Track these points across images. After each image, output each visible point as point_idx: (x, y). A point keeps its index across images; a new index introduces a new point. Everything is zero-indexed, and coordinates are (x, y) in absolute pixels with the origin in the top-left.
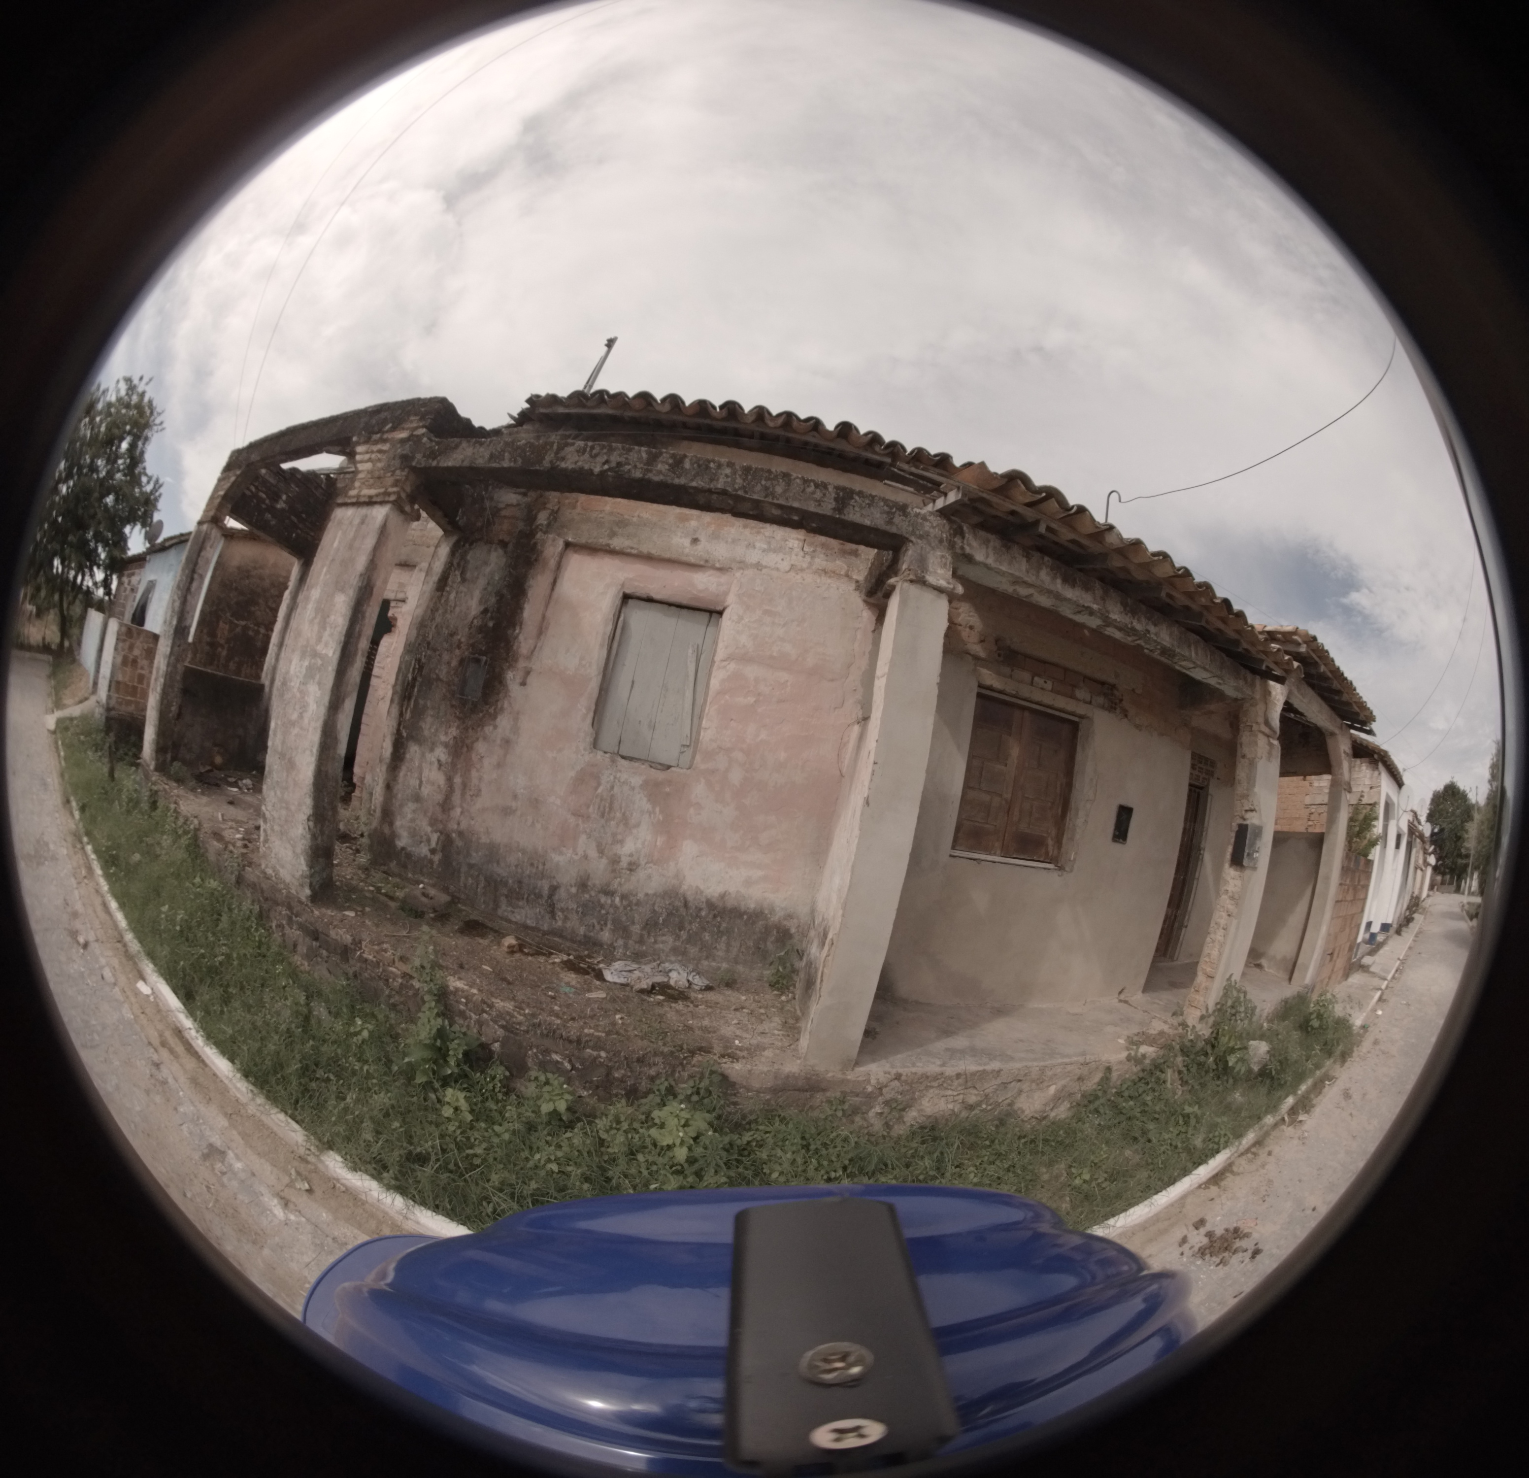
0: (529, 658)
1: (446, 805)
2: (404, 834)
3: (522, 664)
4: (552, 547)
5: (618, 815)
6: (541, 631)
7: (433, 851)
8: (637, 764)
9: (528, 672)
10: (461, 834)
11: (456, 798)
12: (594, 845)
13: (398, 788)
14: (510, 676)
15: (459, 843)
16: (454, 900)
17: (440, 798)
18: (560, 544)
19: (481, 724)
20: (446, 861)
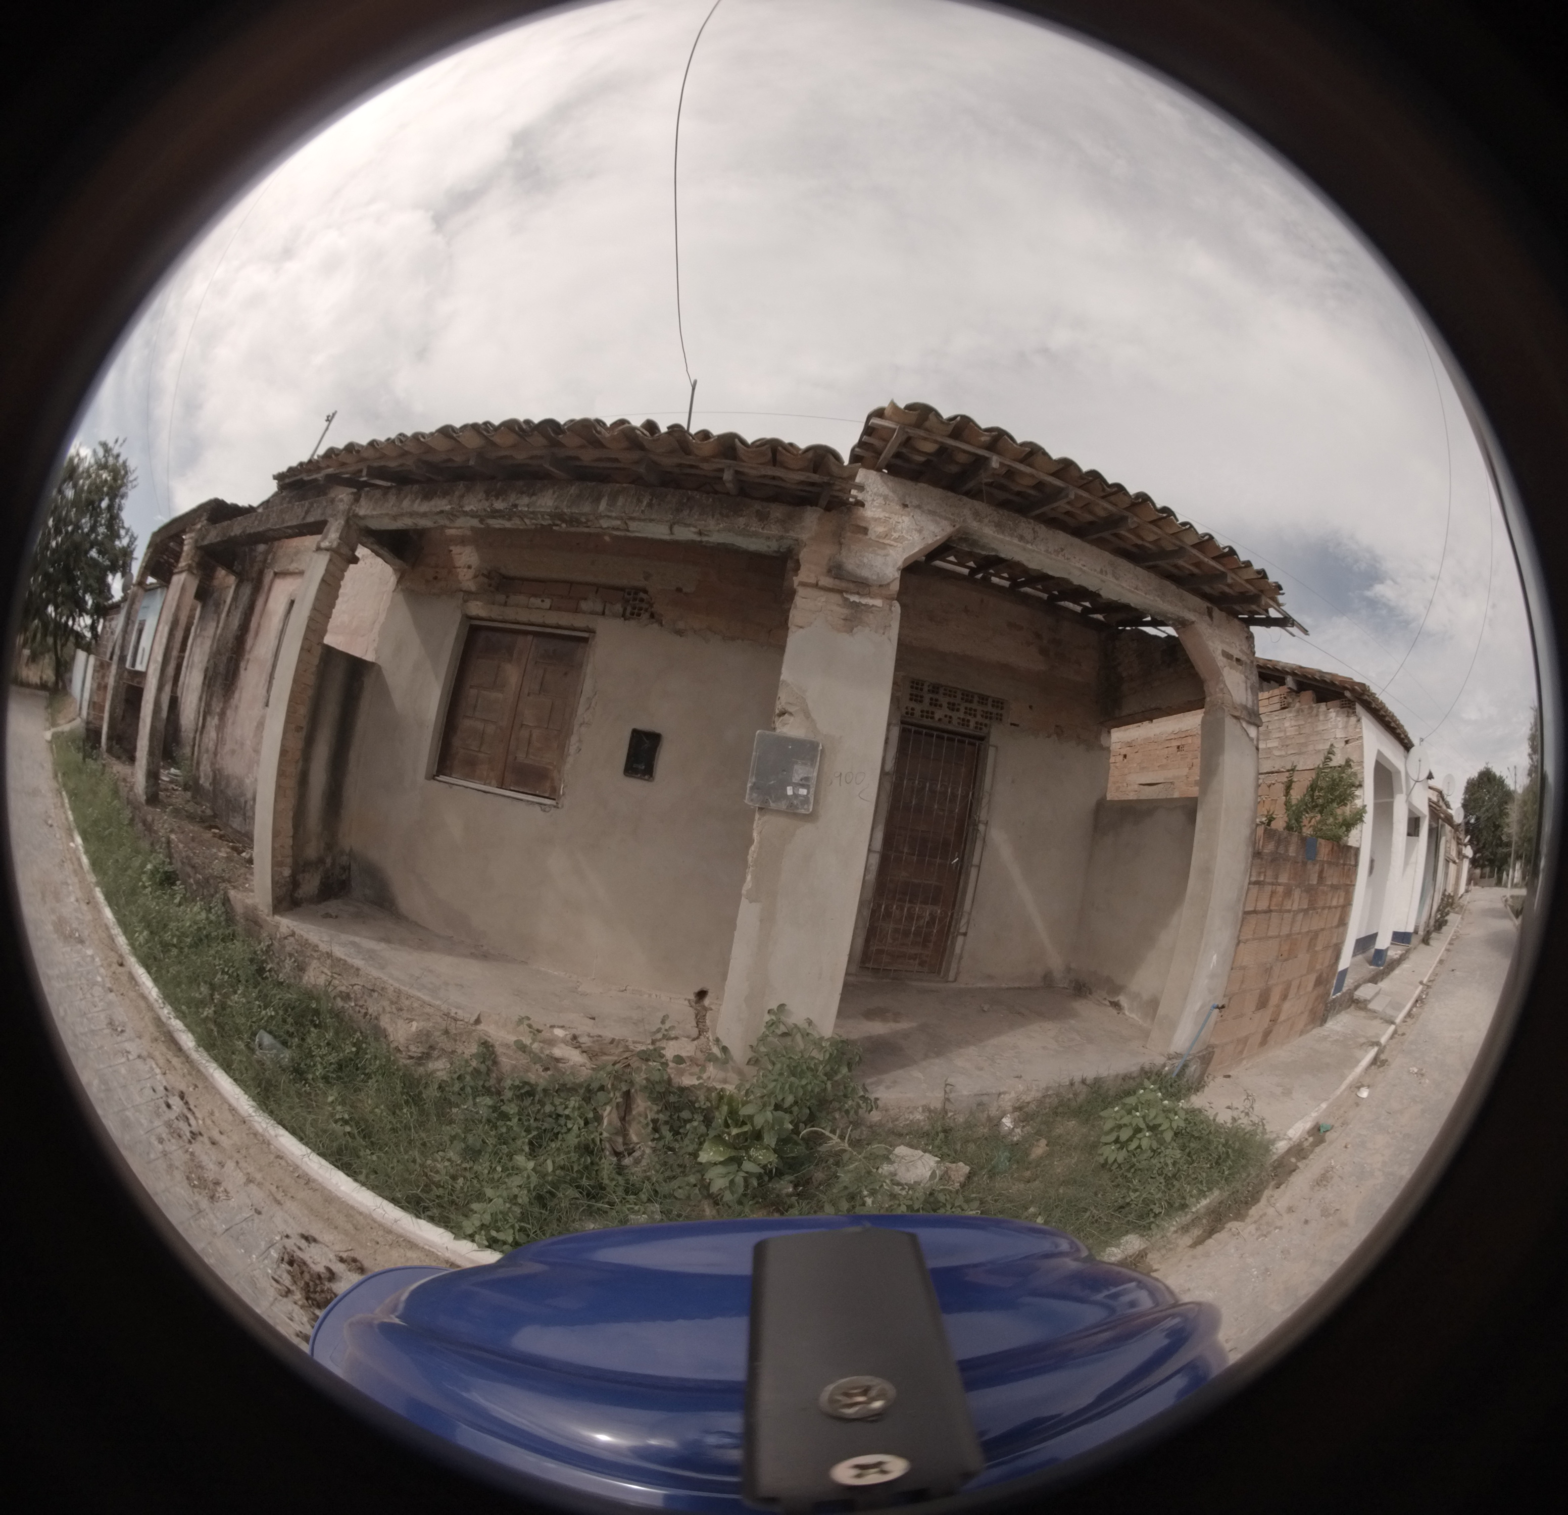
0: (250, 652)
1: (215, 754)
2: (202, 775)
3: (247, 656)
4: (268, 576)
6: (257, 633)
7: (210, 784)
9: (248, 661)
10: (219, 770)
11: (219, 749)
13: (202, 745)
14: (242, 665)
15: (218, 777)
16: (215, 816)
17: (213, 748)
18: (272, 574)
19: (229, 699)
20: (214, 791)
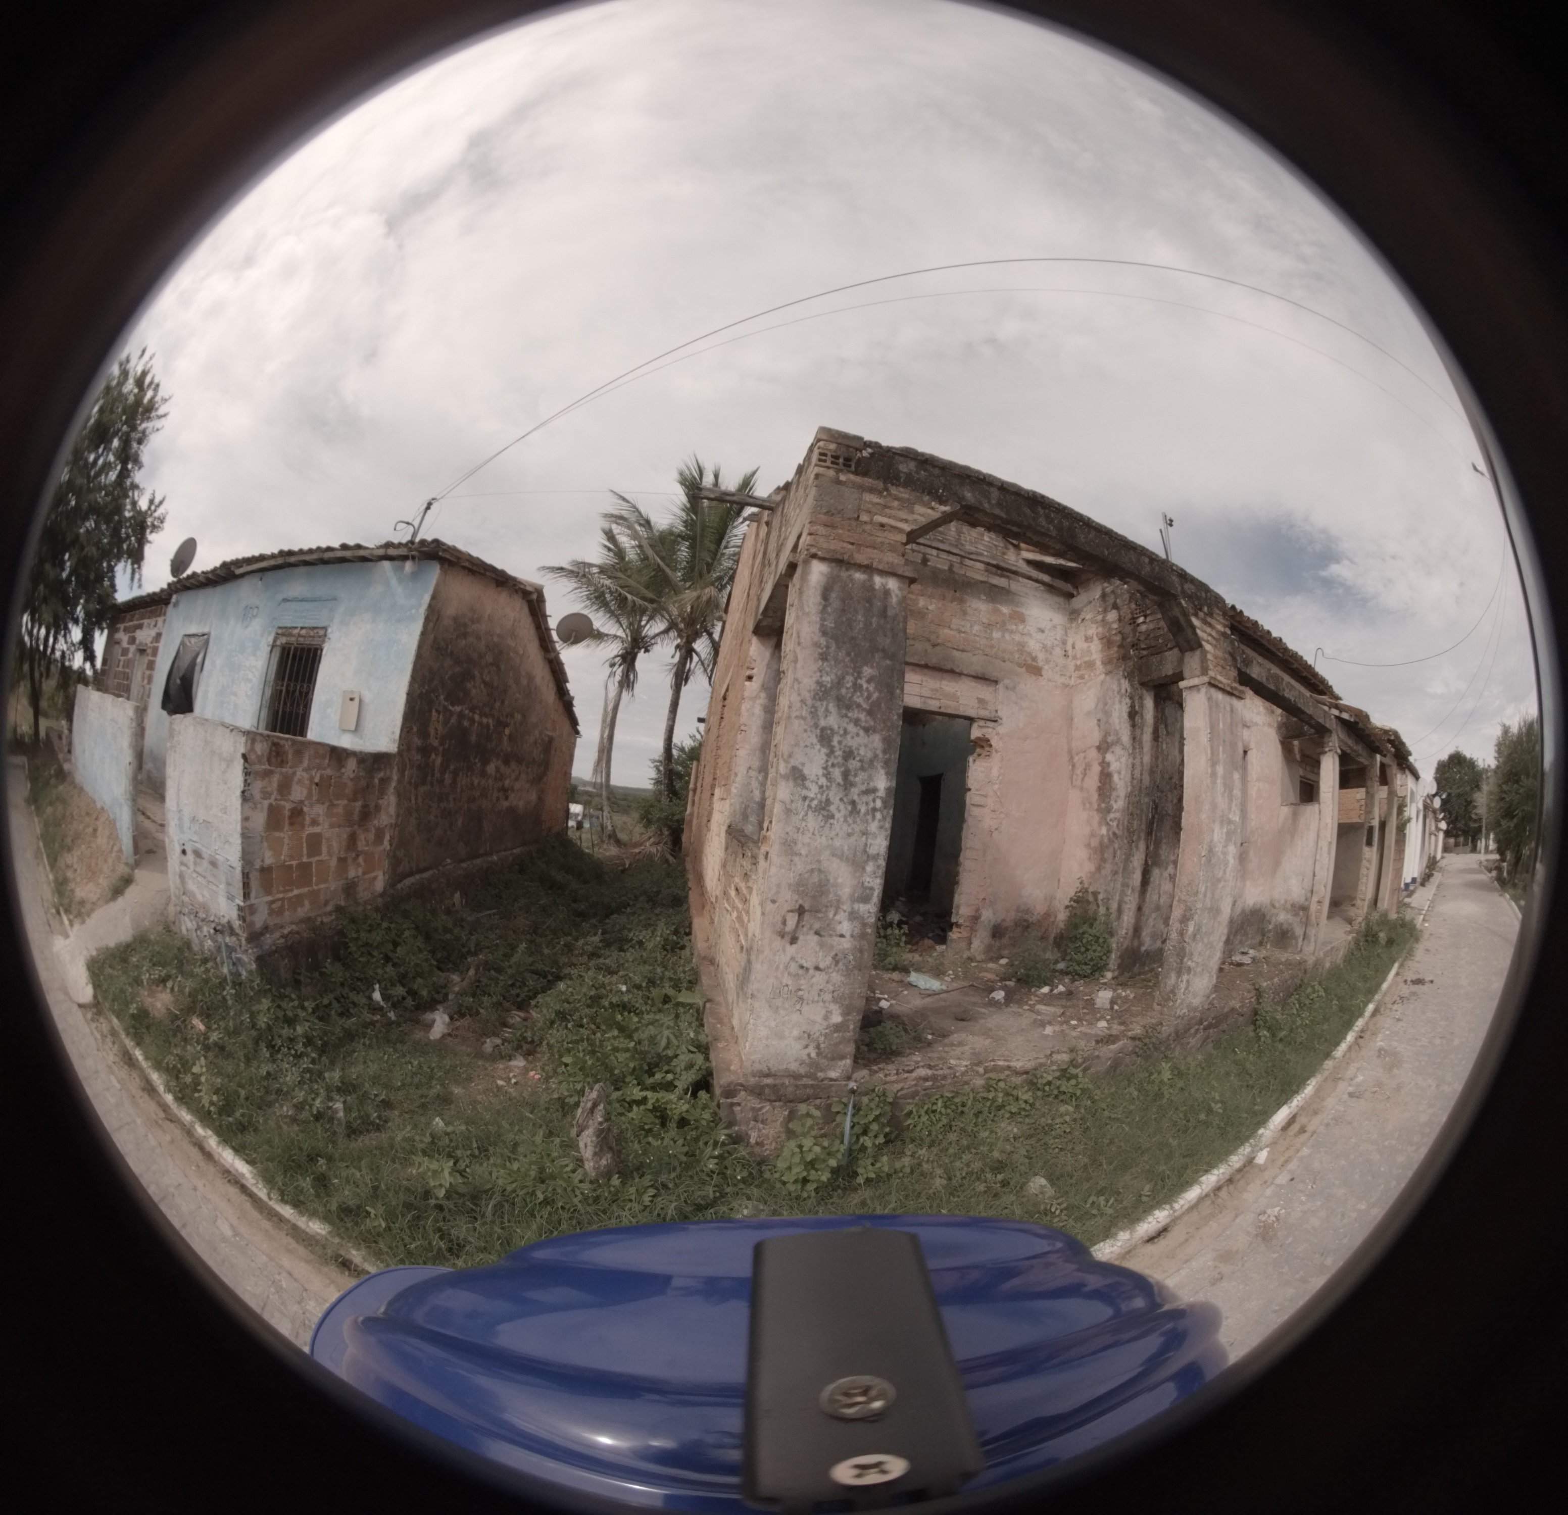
2: (1147, 939)
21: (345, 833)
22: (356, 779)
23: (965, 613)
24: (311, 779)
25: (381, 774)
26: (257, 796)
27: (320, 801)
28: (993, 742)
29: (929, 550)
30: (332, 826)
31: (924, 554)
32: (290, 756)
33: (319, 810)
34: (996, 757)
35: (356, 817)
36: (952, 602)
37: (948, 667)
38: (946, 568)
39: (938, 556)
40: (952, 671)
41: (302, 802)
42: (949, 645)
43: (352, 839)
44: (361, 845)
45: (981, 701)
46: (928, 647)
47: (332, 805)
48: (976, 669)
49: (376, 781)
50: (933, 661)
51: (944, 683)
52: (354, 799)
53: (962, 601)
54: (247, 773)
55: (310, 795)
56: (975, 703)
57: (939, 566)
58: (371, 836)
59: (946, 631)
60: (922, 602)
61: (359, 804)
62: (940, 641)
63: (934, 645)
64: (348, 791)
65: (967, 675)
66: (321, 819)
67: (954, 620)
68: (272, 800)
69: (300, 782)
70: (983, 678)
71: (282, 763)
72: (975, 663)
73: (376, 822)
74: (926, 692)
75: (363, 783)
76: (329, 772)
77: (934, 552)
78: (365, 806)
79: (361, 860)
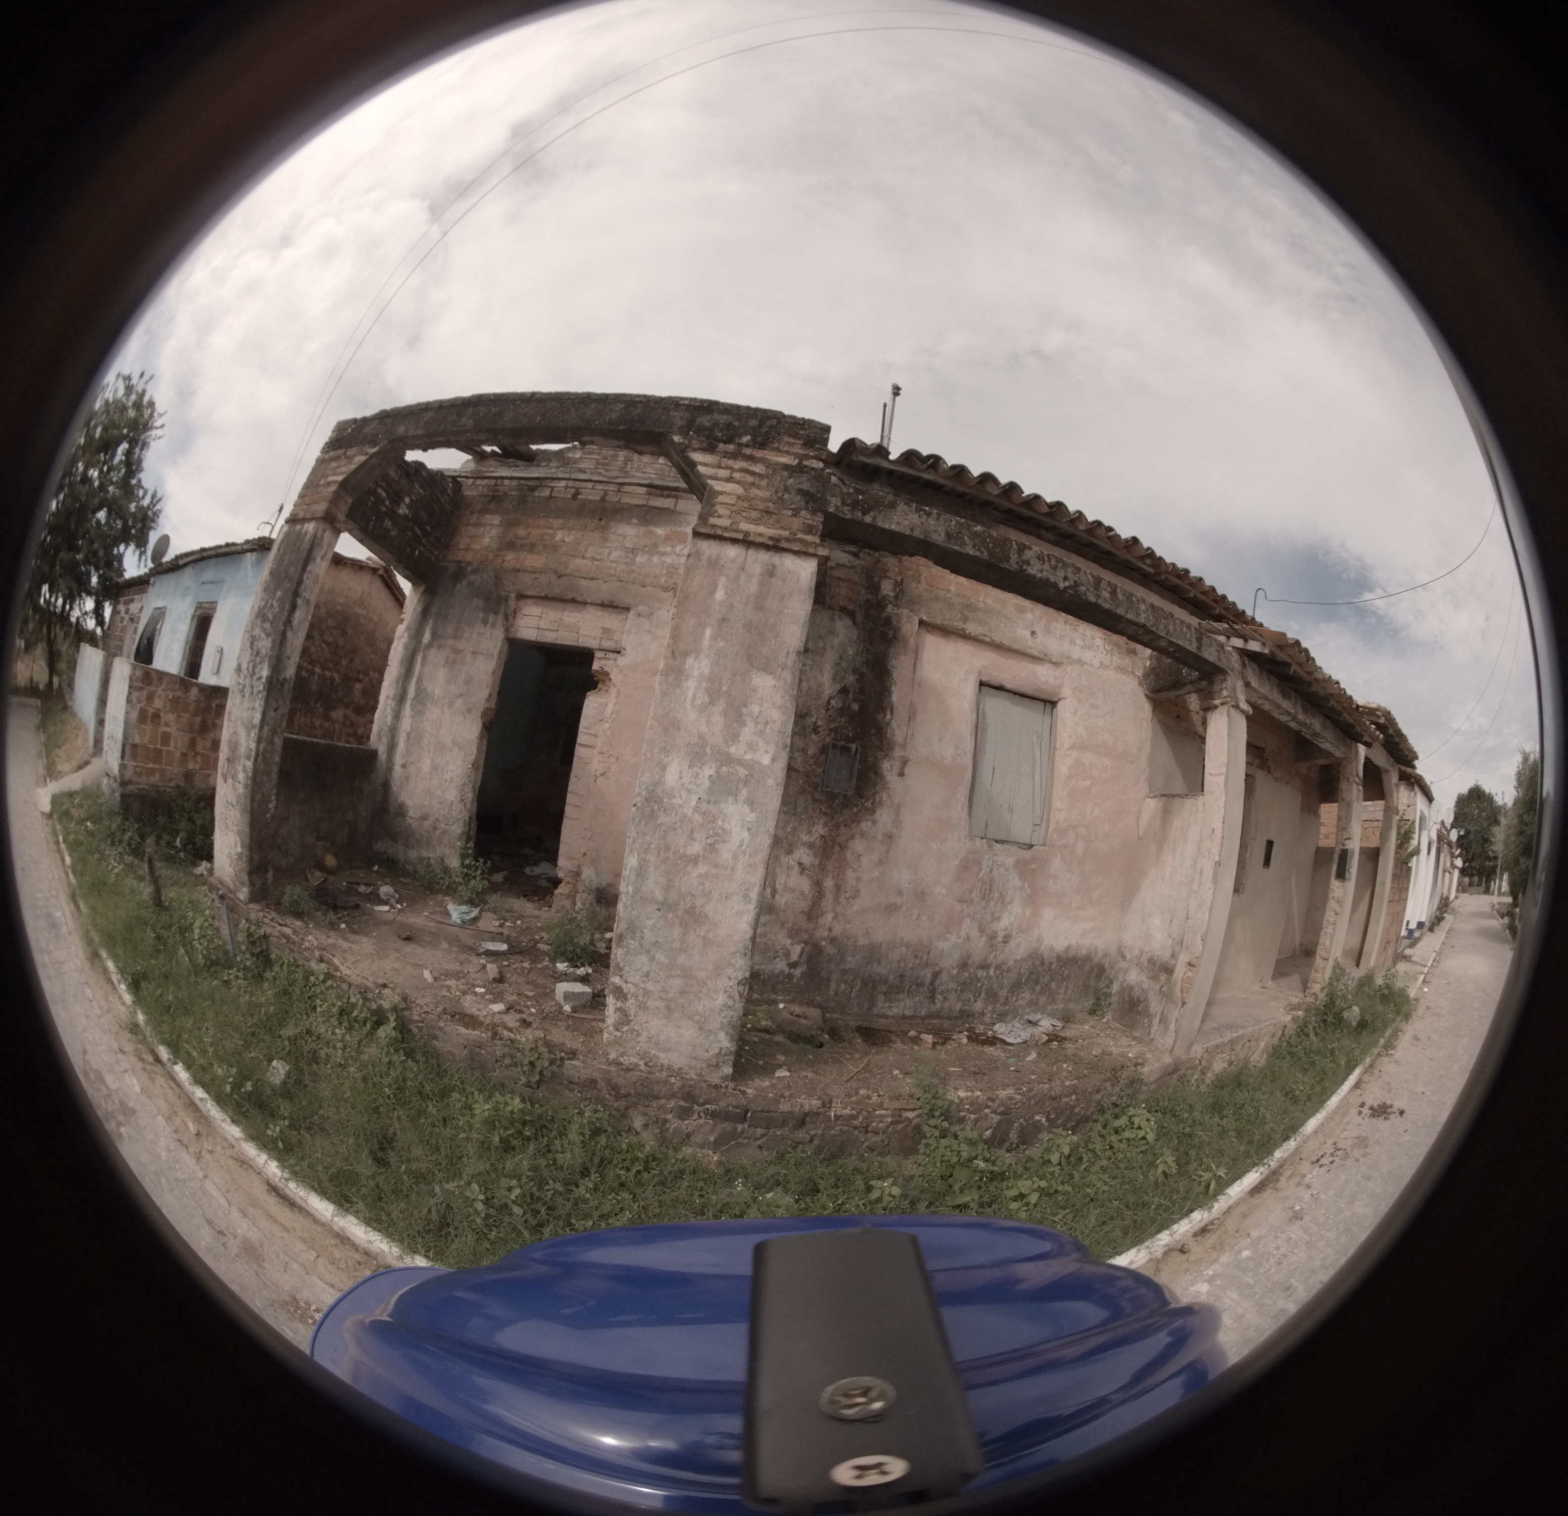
1: (813, 913)
5: (996, 895)
7: (794, 965)
8: (1008, 847)
10: (833, 940)
11: (827, 903)
12: (976, 927)
15: (830, 950)
17: (803, 905)
18: (914, 626)
21: (187, 737)
22: (197, 701)
23: (605, 540)
24: (167, 696)
25: (218, 701)
26: (135, 701)
27: (172, 711)
28: (612, 676)
29: (584, 484)
30: (178, 730)
31: (577, 489)
32: (155, 680)
33: (170, 717)
34: (613, 691)
35: (197, 727)
36: (593, 531)
37: (570, 596)
38: (597, 498)
39: (593, 488)
40: (573, 601)
41: (159, 710)
42: (578, 574)
43: (192, 743)
44: (200, 747)
45: (606, 631)
46: (553, 578)
47: (179, 716)
48: (605, 596)
49: (214, 706)
50: (556, 591)
51: (566, 613)
52: (196, 714)
53: (605, 528)
54: (130, 687)
55: (165, 707)
56: (598, 633)
57: (590, 497)
58: (208, 744)
59: (578, 561)
60: (559, 536)
61: (198, 719)
62: (567, 572)
63: (560, 577)
64: (192, 708)
65: (591, 604)
66: (171, 724)
67: (591, 549)
68: (142, 705)
69: (159, 697)
70: (610, 606)
71: (150, 683)
72: (604, 590)
73: (212, 735)
74: (543, 625)
75: (203, 705)
76: (178, 694)
77: (590, 485)
78: (203, 721)
79: (199, 758)
